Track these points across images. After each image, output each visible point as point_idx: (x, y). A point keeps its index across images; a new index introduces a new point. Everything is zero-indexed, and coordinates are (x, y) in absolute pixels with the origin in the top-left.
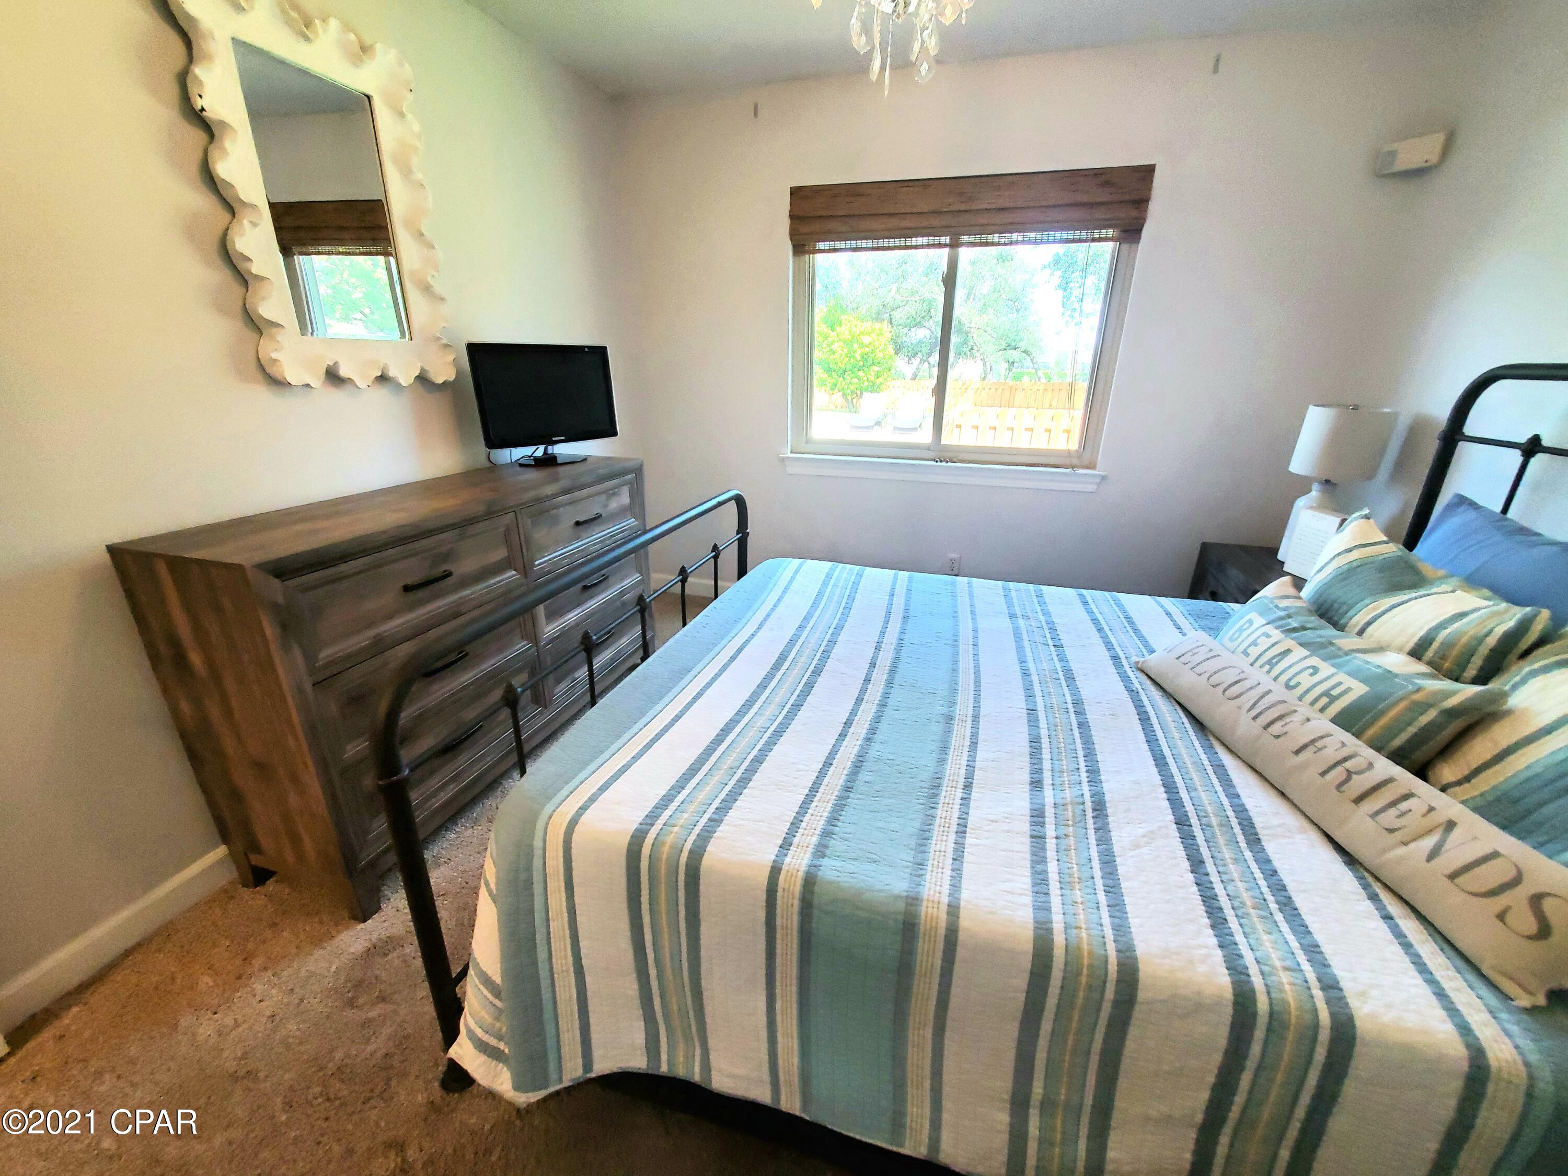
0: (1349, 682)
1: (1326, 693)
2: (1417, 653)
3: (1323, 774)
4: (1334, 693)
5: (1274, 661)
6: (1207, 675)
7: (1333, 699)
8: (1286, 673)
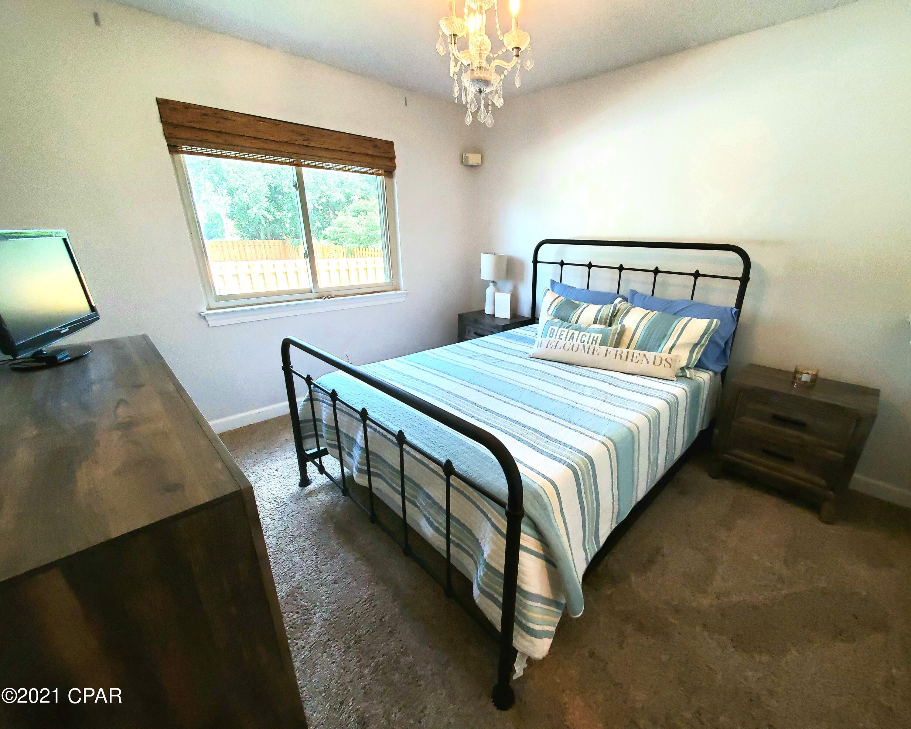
0: (596, 335)
1: (593, 340)
2: (595, 322)
3: (615, 358)
4: (595, 339)
5: (572, 337)
6: (563, 347)
7: (596, 341)
8: (578, 339)
